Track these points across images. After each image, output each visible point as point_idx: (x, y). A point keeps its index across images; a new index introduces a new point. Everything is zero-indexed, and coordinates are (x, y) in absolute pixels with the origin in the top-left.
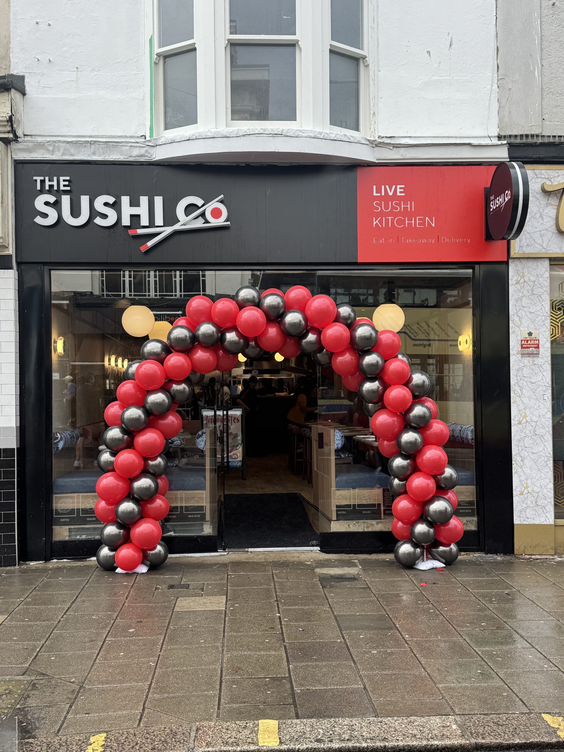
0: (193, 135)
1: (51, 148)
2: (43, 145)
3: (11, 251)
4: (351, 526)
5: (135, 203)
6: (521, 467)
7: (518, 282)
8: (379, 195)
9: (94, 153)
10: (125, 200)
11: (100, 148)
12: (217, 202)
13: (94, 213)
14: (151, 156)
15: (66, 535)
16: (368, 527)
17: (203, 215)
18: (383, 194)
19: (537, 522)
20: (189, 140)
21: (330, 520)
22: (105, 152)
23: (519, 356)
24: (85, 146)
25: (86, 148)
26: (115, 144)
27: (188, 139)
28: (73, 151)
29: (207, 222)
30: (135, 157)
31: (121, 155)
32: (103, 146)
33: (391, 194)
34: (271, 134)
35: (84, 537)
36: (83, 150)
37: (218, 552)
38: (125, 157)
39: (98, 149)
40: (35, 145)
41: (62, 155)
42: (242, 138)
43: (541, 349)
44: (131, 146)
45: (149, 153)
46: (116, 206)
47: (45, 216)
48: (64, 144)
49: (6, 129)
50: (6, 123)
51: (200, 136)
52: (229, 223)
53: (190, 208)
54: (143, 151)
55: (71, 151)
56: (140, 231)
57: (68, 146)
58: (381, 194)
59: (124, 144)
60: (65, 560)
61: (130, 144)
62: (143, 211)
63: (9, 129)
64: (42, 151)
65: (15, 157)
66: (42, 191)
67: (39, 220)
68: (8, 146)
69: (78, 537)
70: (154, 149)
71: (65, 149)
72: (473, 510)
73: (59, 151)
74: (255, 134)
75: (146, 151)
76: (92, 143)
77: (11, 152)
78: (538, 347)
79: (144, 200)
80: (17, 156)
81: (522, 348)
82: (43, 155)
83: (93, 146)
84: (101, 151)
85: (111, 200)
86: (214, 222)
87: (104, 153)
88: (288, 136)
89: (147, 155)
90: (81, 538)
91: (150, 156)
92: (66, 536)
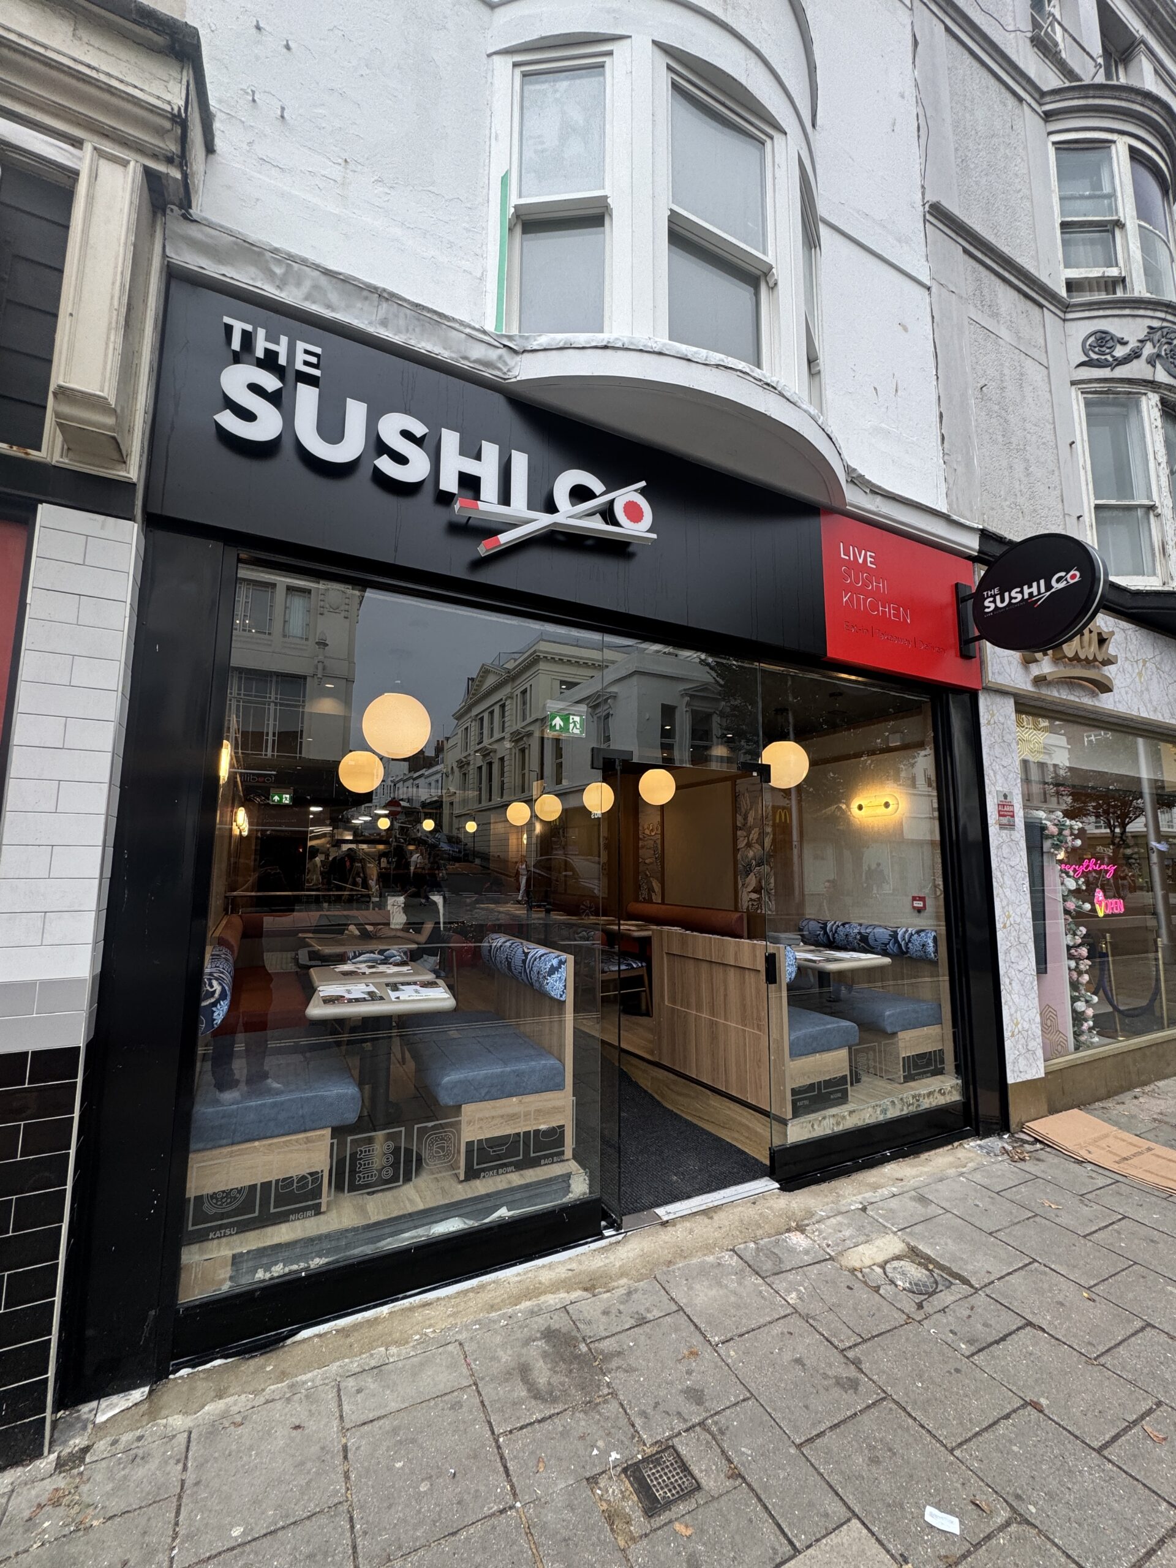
0: (617, 339)
1: (279, 271)
2: (260, 254)
3: (133, 471)
4: (816, 1127)
5: (470, 450)
7: (989, 723)
9: (384, 323)
10: (451, 439)
11: (401, 315)
12: (636, 491)
13: (375, 444)
14: (509, 371)
15: (224, 1280)
16: (838, 1124)
17: (607, 510)
19: (1029, 1077)
20: (606, 347)
21: (784, 1122)
22: (410, 328)
23: (997, 826)
24: (366, 298)
25: (367, 303)
26: (435, 317)
27: (604, 343)
28: (334, 297)
29: (615, 524)
30: (475, 362)
31: (445, 349)
32: (408, 312)
33: (861, 561)
35: (278, 1270)
36: (359, 305)
37: (603, 1238)
38: (453, 355)
39: (396, 316)
40: (236, 244)
41: (306, 299)
43: (1016, 819)
44: (469, 335)
45: (506, 364)
47: (246, 415)
48: (316, 273)
51: (632, 344)
52: (654, 536)
54: (493, 355)
55: (330, 295)
57: (324, 281)
59: (456, 326)
60: (218, 1362)
61: (468, 331)
62: (487, 470)
64: (252, 270)
65: (173, 255)
66: (247, 357)
67: (228, 421)
68: (159, 215)
69: (260, 1275)
70: (518, 358)
71: (316, 287)
72: (950, 1062)
73: (298, 284)
75: (500, 357)
76: (385, 295)
77: (165, 239)
78: (1013, 816)
79: (491, 451)
81: (1000, 815)
82: (252, 279)
83: (385, 305)
84: (402, 322)
85: (418, 428)
86: (630, 527)
87: (407, 331)
88: (783, 396)
89: (500, 365)
90: (268, 1276)
91: (505, 370)
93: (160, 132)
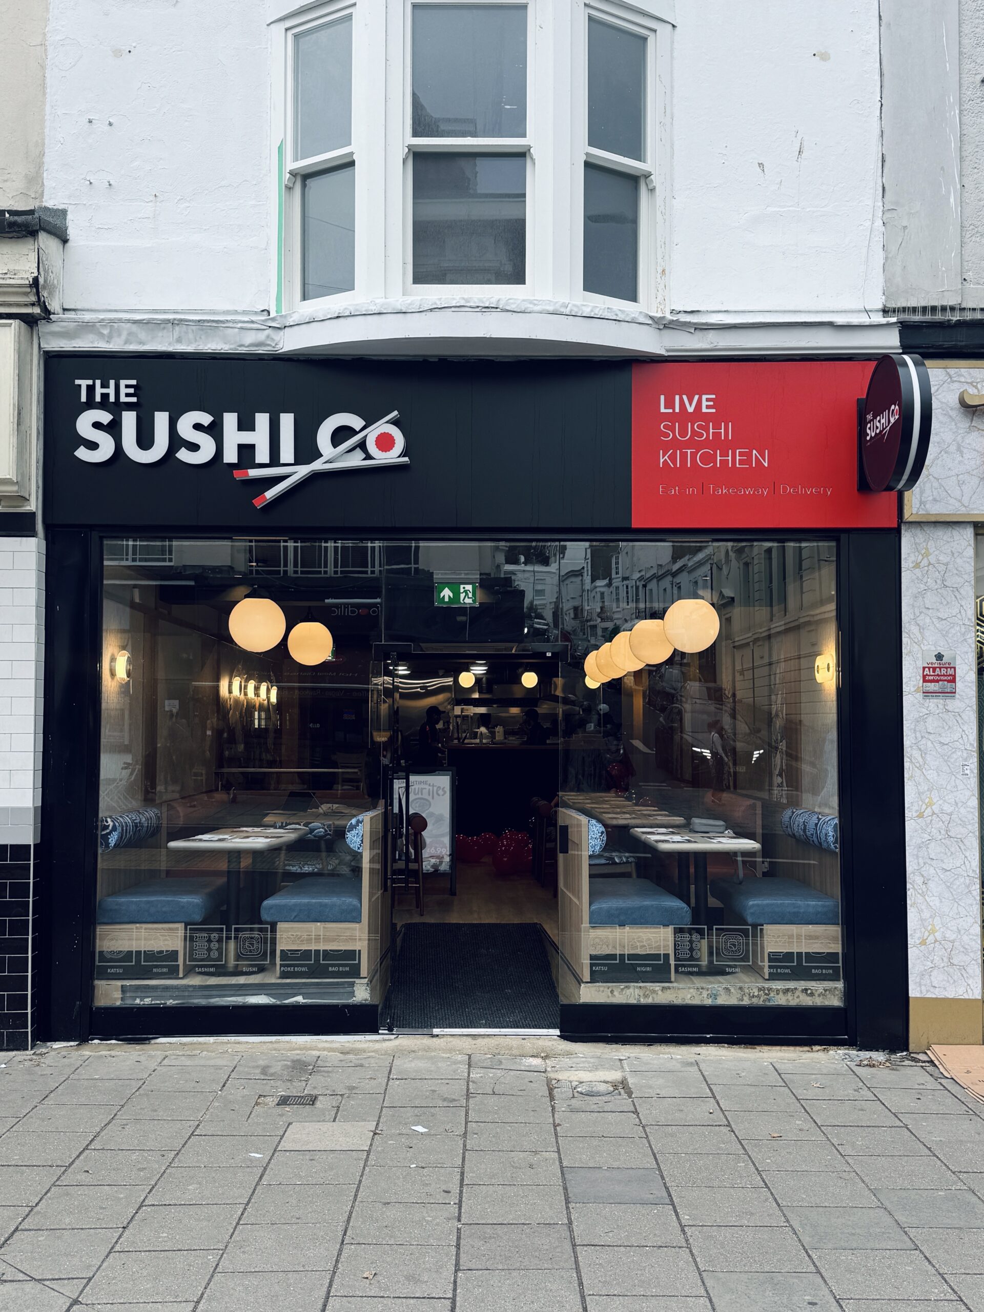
0: (346, 309)
1: (106, 332)
2: (93, 326)
3: (34, 505)
4: (616, 993)
5: (246, 424)
6: (923, 894)
7: (917, 565)
8: (671, 411)
9: (179, 340)
10: (230, 420)
11: (190, 331)
12: (387, 422)
13: (176, 441)
14: (276, 344)
15: (118, 998)
16: (646, 996)
17: (362, 445)
18: (677, 410)
19: (951, 995)
20: (338, 317)
21: (580, 981)
22: (198, 338)
23: (920, 696)
24: (164, 328)
25: (165, 331)
26: (214, 324)
27: (336, 315)
28: (142, 335)
29: (369, 457)
30: (248, 346)
31: (225, 343)
32: (194, 328)
33: (691, 409)
34: (478, 307)
35: (147, 1001)
36: (160, 334)
37: (379, 1034)
38: (232, 346)
39: (186, 333)
40: (78, 325)
41: (126, 343)
42: (429, 314)
43: (959, 684)
44: (242, 328)
45: (273, 340)
46: (215, 430)
47: (93, 446)
48: (129, 325)
49: (28, 300)
50: (28, 290)
51: (357, 310)
52: (406, 459)
53: (341, 435)
54: (261, 336)
55: (140, 336)
56: (253, 473)
57: (134, 328)
58: (674, 409)
59: (230, 325)
60: (113, 1042)
61: (240, 325)
62: (260, 438)
63: (33, 299)
64: (91, 337)
65: (46, 346)
66: (90, 404)
67: (83, 454)
68: (34, 328)
69: (138, 1001)
70: (281, 333)
71: (130, 334)
72: (836, 969)
73: (119, 335)
74: (451, 307)
75: (268, 337)
76: (176, 322)
77: (39, 338)
78: (953, 681)
79: (262, 420)
80: (48, 344)
81: (925, 681)
82: (92, 342)
83: (177, 328)
84: (191, 336)
85: (206, 419)
86: (382, 458)
87: (196, 341)
88: (508, 311)
89: (269, 342)
90: (142, 1003)
91: (273, 345)
92: (116, 999)
93: (26, 294)
